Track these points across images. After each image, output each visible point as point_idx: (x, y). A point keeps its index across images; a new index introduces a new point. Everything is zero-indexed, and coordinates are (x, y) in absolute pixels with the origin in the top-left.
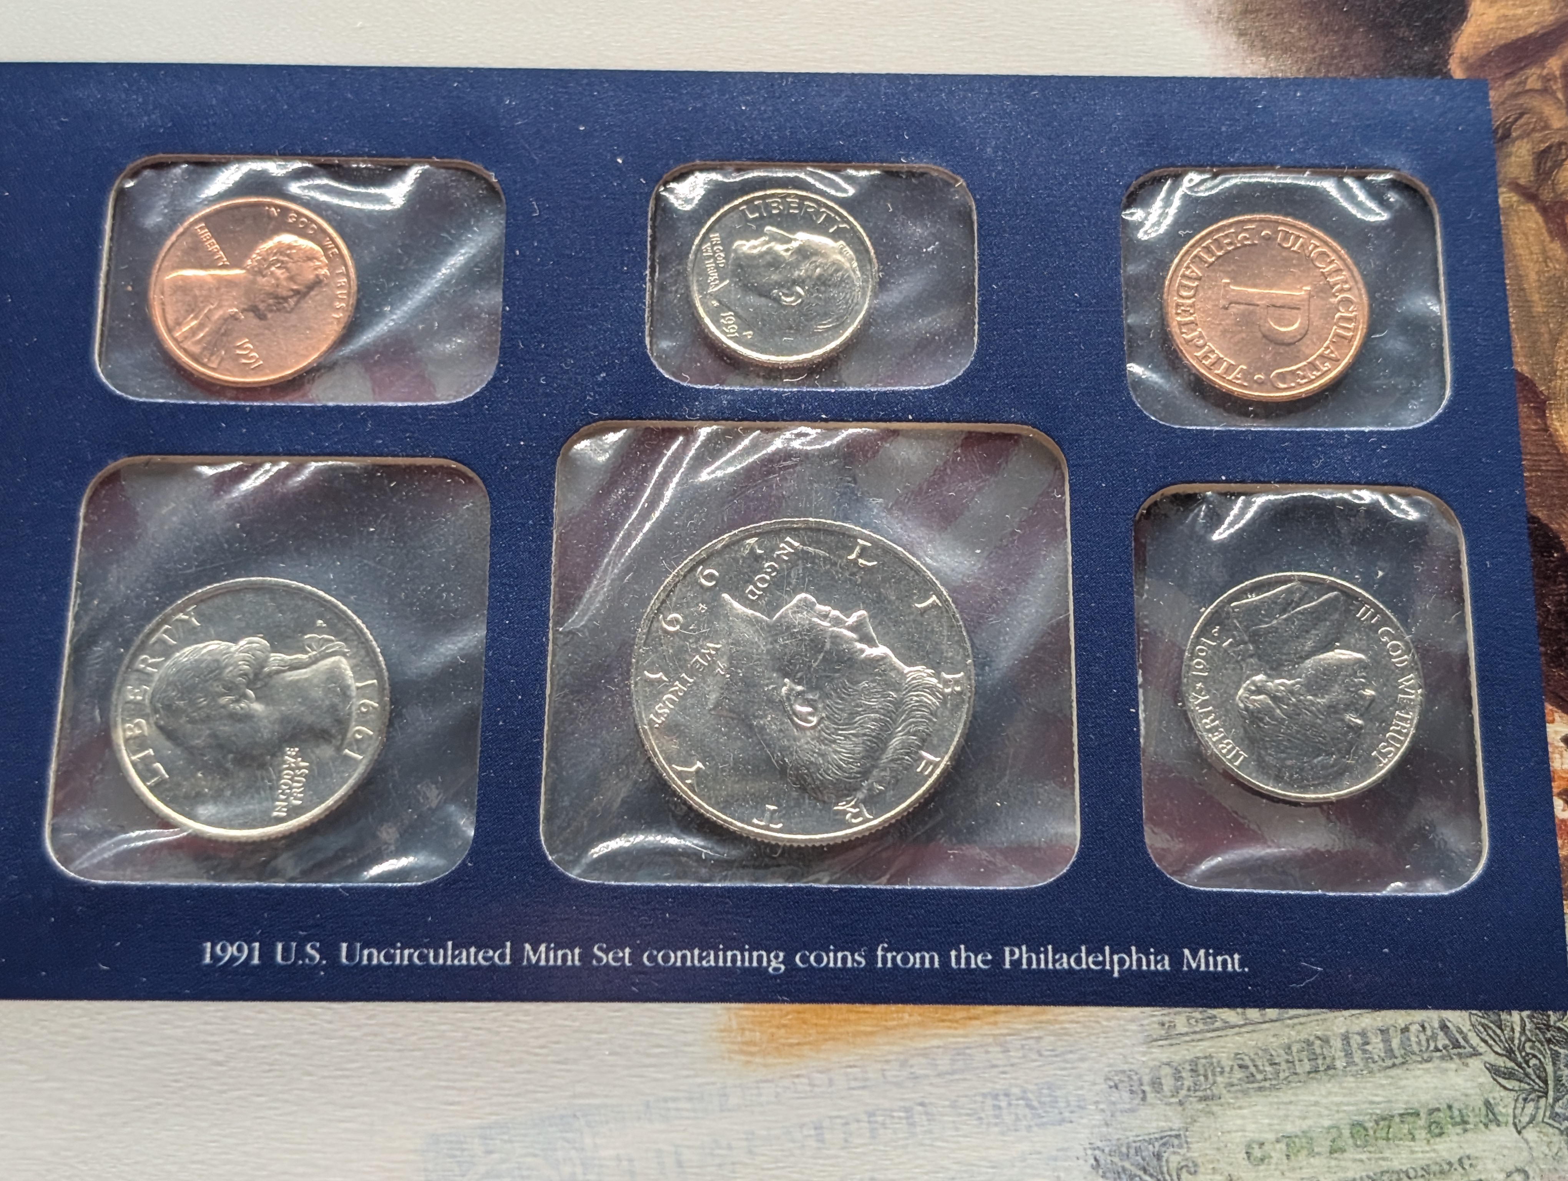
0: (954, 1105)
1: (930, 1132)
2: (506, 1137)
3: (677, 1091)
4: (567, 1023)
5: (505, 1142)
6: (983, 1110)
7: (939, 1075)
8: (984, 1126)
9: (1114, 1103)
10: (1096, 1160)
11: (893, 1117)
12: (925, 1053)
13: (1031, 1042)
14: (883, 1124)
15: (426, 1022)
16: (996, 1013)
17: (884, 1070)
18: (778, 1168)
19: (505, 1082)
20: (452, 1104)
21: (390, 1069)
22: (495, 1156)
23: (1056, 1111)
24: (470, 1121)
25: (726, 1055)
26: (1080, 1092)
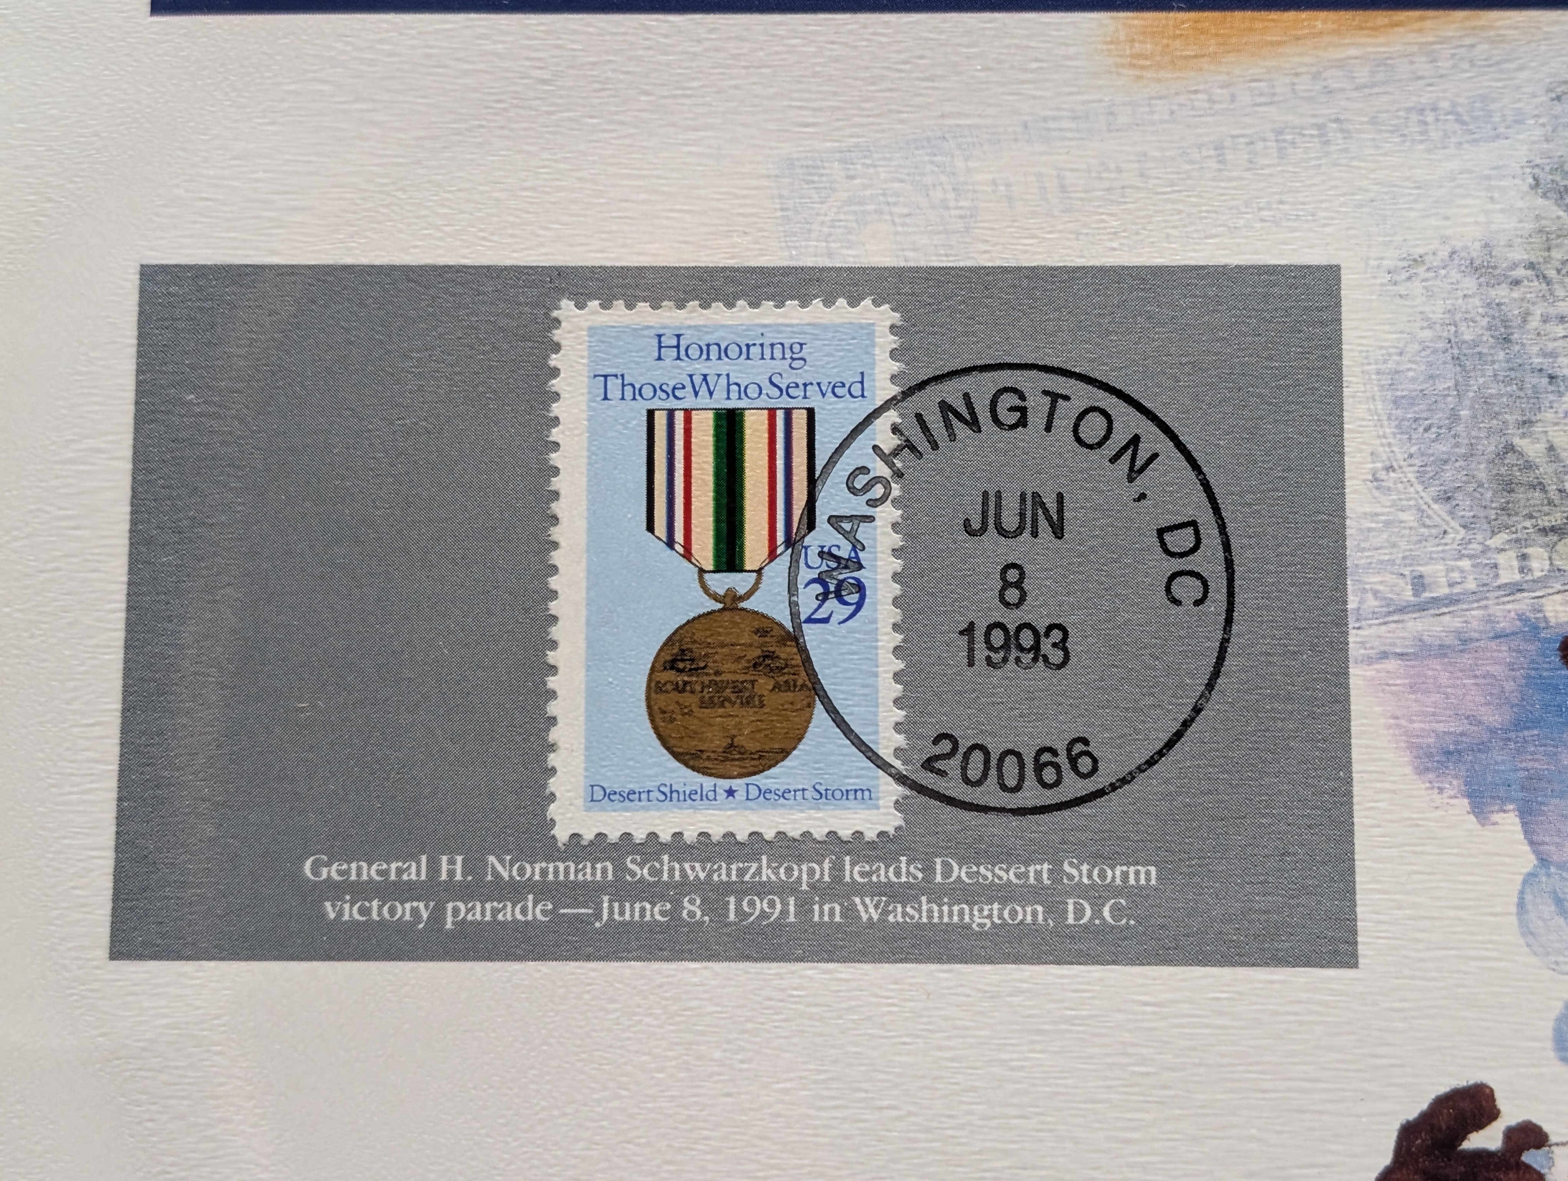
0: (1374, 121)
1: (1346, 150)
2: (868, 161)
3: (1058, 109)
4: (931, 36)
5: (868, 166)
6: (1407, 127)
7: (1358, 88)
8: (1408, 144)
9: (1556, 117)
10: (1535, 178)
11: (1304, 135)
12: (1340, 64)
13: (1463, 50)
14: (1293, 143)
15: (774, 36)
16: (1422, 19)
17: (1294, 84)
18: (1174, 191)
19: (866, 101)
20: (807, 125)
21: (736, 87)
22: (857, 181)
23: (1489, 126)
24: (829, 144)
25: (1113, 69)
26: (1517, 106)
